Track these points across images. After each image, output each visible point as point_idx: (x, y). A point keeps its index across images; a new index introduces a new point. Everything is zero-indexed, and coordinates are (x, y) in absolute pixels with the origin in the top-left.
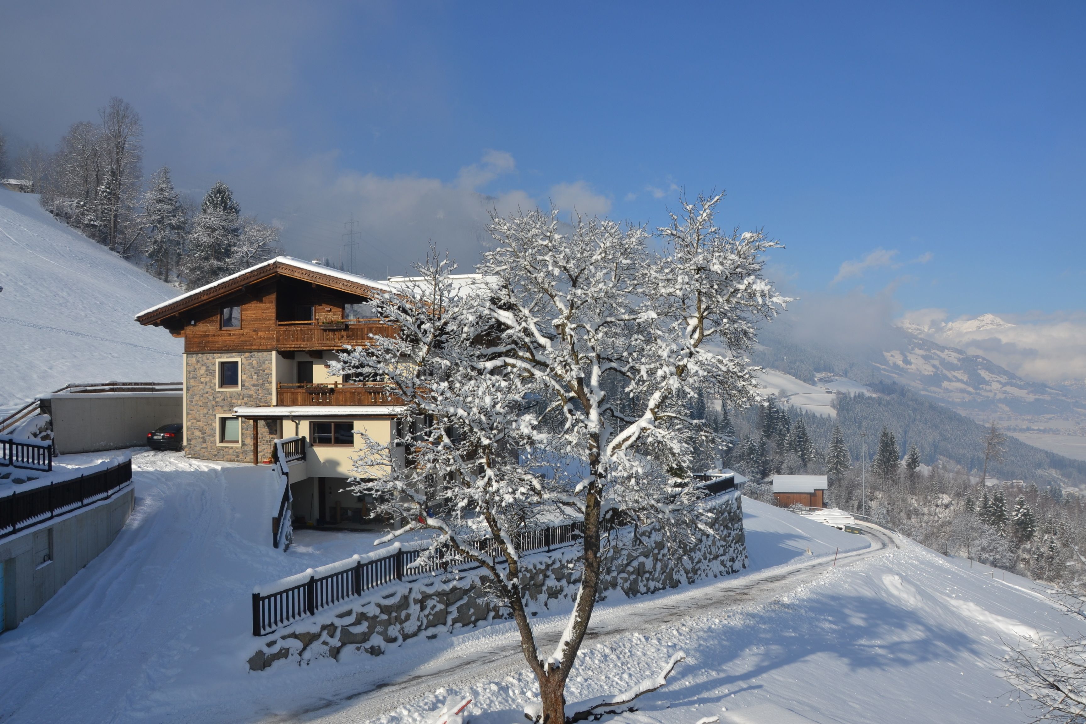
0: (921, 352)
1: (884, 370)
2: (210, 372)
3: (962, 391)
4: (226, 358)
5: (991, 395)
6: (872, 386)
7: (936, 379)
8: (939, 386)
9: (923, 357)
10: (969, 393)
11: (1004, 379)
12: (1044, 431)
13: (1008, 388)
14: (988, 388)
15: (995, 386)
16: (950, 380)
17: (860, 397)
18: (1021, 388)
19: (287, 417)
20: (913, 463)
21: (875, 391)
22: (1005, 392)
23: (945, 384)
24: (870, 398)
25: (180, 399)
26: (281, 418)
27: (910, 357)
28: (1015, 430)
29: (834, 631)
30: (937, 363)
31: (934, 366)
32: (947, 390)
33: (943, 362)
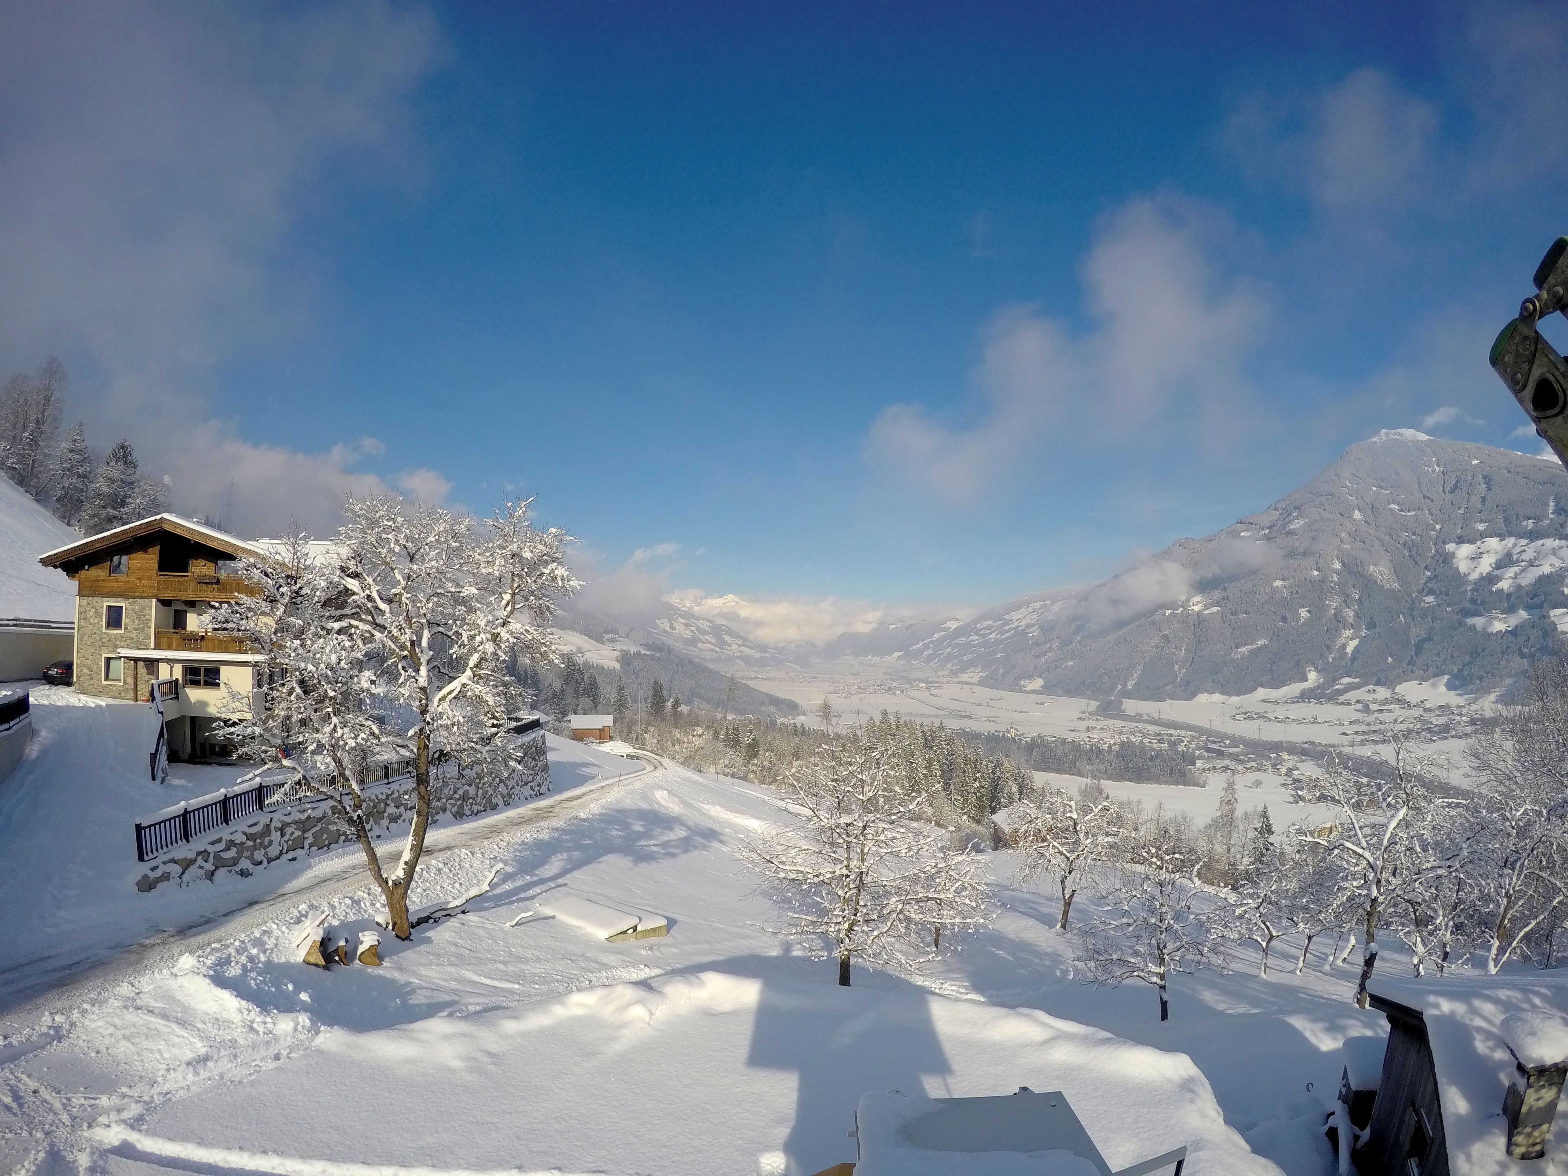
0: (683, 621)
1: (656, 633)
2: (98, 615)
3: (712, 650)
4: (113, 603)
5: (731, 653)
6: (647, 646)
7: (692, 641)
8: (696, 647)
9: (684, 624)
10: (716, 652)
11: (740, 642)
12: (766, 679)
13: (742, 648)
14: (729, 648)
15: (734, 647)
16: (703, 642)
17: (638, 653)
18: (751, 648)
19: (163, 660)
20: (676, 704)
21: (649, 650)
22: (741, 652)
23: (700, 645)
24: (645, 655)
25: (72, 637)
26: (158, 661)
27: (676, 625)
28: (747, 678)
29: (620, 837)
30: (694, 629)
31: (692, 631)
32: (701, 650)
33: (698, 628)
